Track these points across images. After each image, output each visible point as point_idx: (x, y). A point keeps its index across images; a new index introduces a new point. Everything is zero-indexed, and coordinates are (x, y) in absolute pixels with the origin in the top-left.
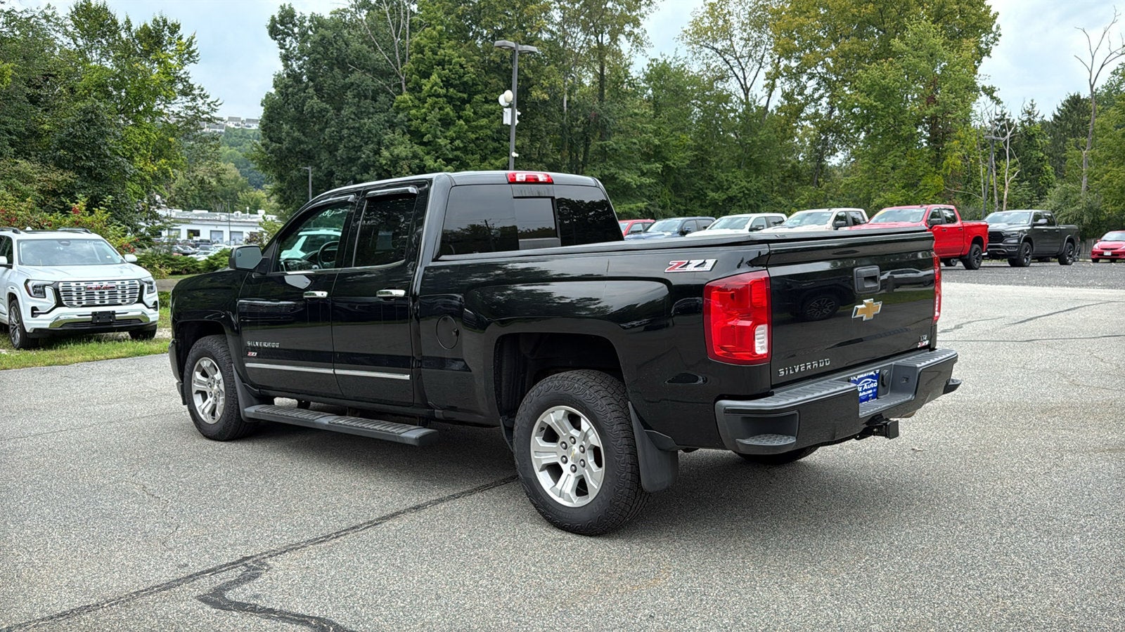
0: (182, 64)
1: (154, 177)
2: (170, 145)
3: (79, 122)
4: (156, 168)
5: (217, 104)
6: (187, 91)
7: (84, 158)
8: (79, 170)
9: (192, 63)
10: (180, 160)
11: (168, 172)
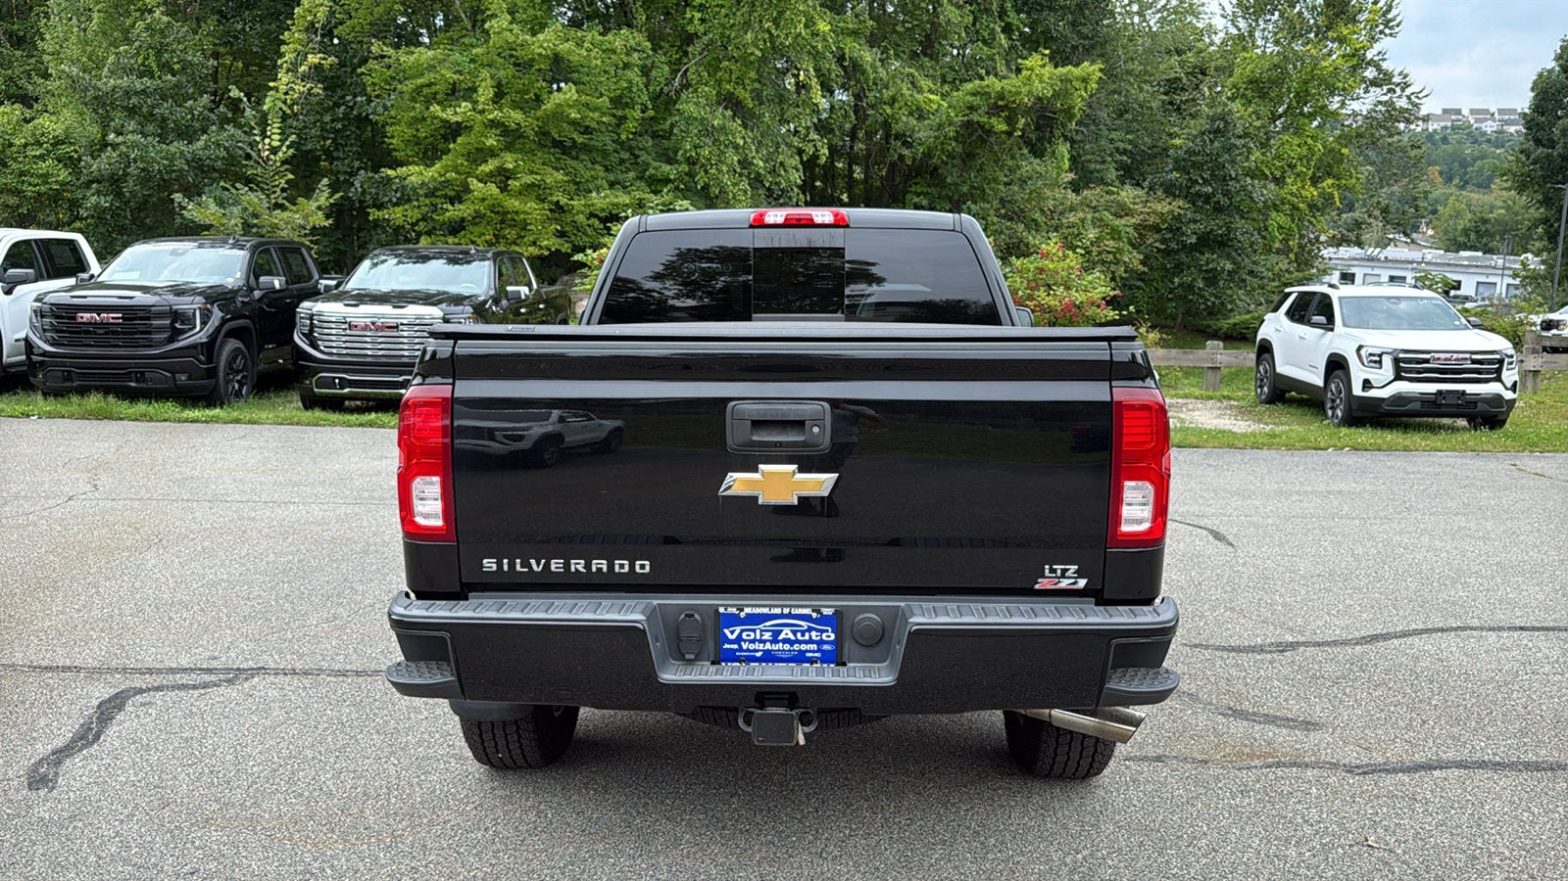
0: (1373, 39)
1: (1312, 206)
2: (1340, 160)
3: (1204, 133)
4: (1315, 193)
5: (1420, 95)
6: (1384, 79)
7: (1201, 181)
8: (1193, 198)
9: (1389, 38)
10: (1354, 180)
11: (1333, 198)
